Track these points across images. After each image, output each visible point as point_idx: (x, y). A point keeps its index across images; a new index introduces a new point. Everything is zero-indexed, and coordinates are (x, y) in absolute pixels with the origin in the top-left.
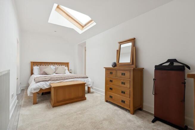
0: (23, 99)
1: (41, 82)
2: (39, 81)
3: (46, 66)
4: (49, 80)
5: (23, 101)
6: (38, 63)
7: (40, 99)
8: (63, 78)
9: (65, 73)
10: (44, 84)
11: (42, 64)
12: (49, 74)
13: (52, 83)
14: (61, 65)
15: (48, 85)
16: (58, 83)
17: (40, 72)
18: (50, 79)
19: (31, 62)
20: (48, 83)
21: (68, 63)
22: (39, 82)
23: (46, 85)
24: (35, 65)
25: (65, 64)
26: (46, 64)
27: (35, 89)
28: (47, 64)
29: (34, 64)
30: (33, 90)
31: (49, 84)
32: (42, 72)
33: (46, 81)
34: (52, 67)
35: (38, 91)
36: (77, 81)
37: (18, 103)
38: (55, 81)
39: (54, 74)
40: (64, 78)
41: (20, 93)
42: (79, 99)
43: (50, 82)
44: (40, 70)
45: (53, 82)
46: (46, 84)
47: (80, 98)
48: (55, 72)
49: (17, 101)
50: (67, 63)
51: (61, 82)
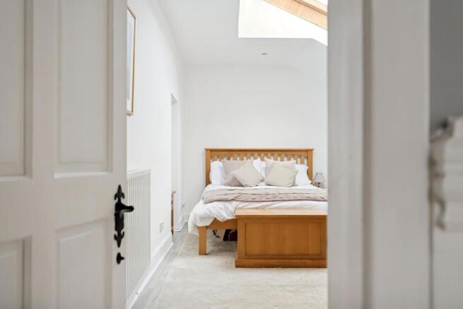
0: (184, 243)
1: (215, 203)
2: (211, 198)
3: (242, 159)
4: (233, 200)
5: (183, 245)
6: (223, 153)
7: (216, 248)
8: (270, 196)
9: (294, 185)
10: (221, 209)
11: (232, 155)
12: (247, 186)
13: (240, 208)
14: (285, 159)
15: (231, 212)
16: (257, 208)
17: (225, 178)
18: (236, 197)
19: (207, 150)
20: (231, 206)
21: (311, 150)
22: (211, 202)
23: (226, 212)
24: (216, 157)
25: (300, 153)
26: (242, 154)
27: (202, 218)
28: (245, 155)
29: (213, 154)
30: (199, 220)
31: (232, 210)
32: (229, 179)
33: (226, 200)
34: (258, 164)
35: (208, 223)
36: (311, 209)
37: (174, 247)
38: (247, 203)
39: (262, 186)
40: (274, 197)
41: (181, 229)
42: (309, 262)
43: (234, 203)
44: (226, 171)
45: (242, 205)
46: (226, 208)
47: (310, 259)
48: (262, 181)
49: (172, 244)
50: (307, 151)
51: (263, 208)
